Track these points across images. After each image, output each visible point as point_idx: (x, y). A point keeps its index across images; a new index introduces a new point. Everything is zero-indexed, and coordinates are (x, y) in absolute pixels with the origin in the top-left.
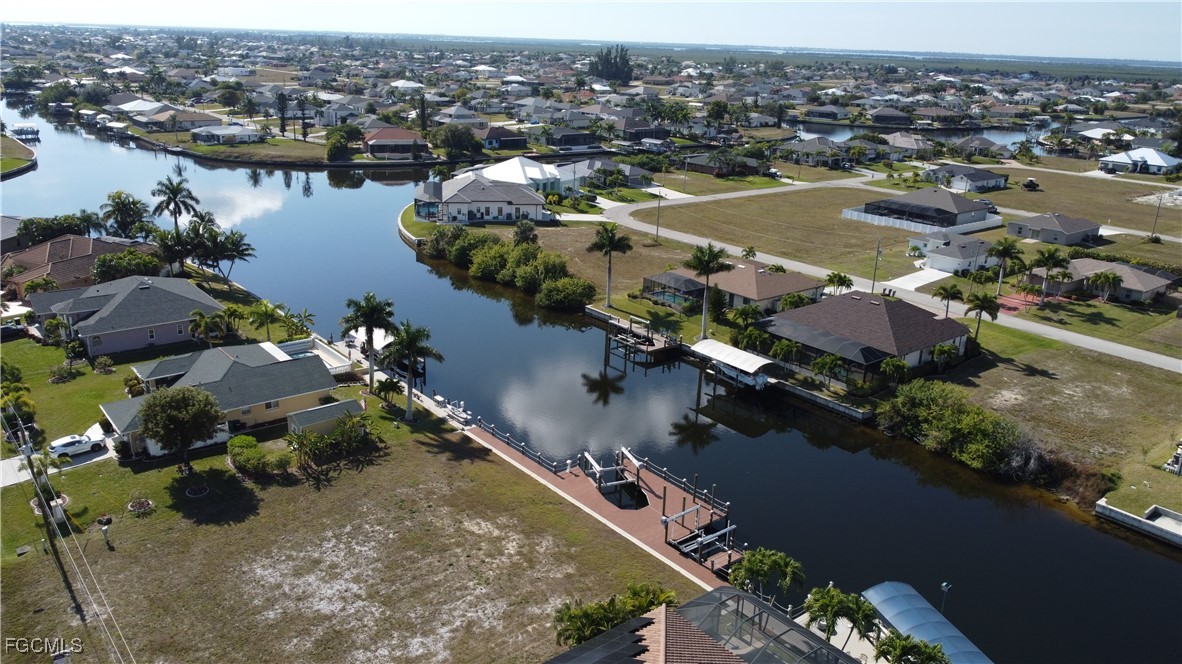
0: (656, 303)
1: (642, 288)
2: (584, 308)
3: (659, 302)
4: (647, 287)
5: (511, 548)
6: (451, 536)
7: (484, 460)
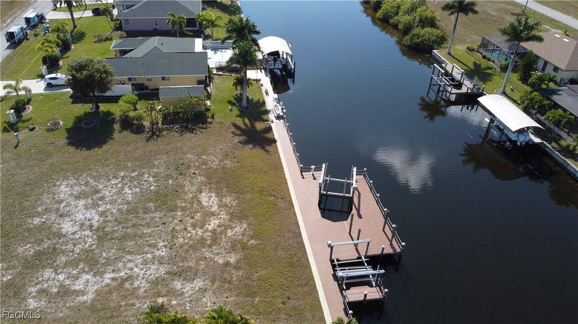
0: (484, 57)
1: (479, 44)
2: (432, 52)
3: (487, 57)
4: (483, 44)
5: (213, 224)
6: (185, 201)
7: (263, 148)
